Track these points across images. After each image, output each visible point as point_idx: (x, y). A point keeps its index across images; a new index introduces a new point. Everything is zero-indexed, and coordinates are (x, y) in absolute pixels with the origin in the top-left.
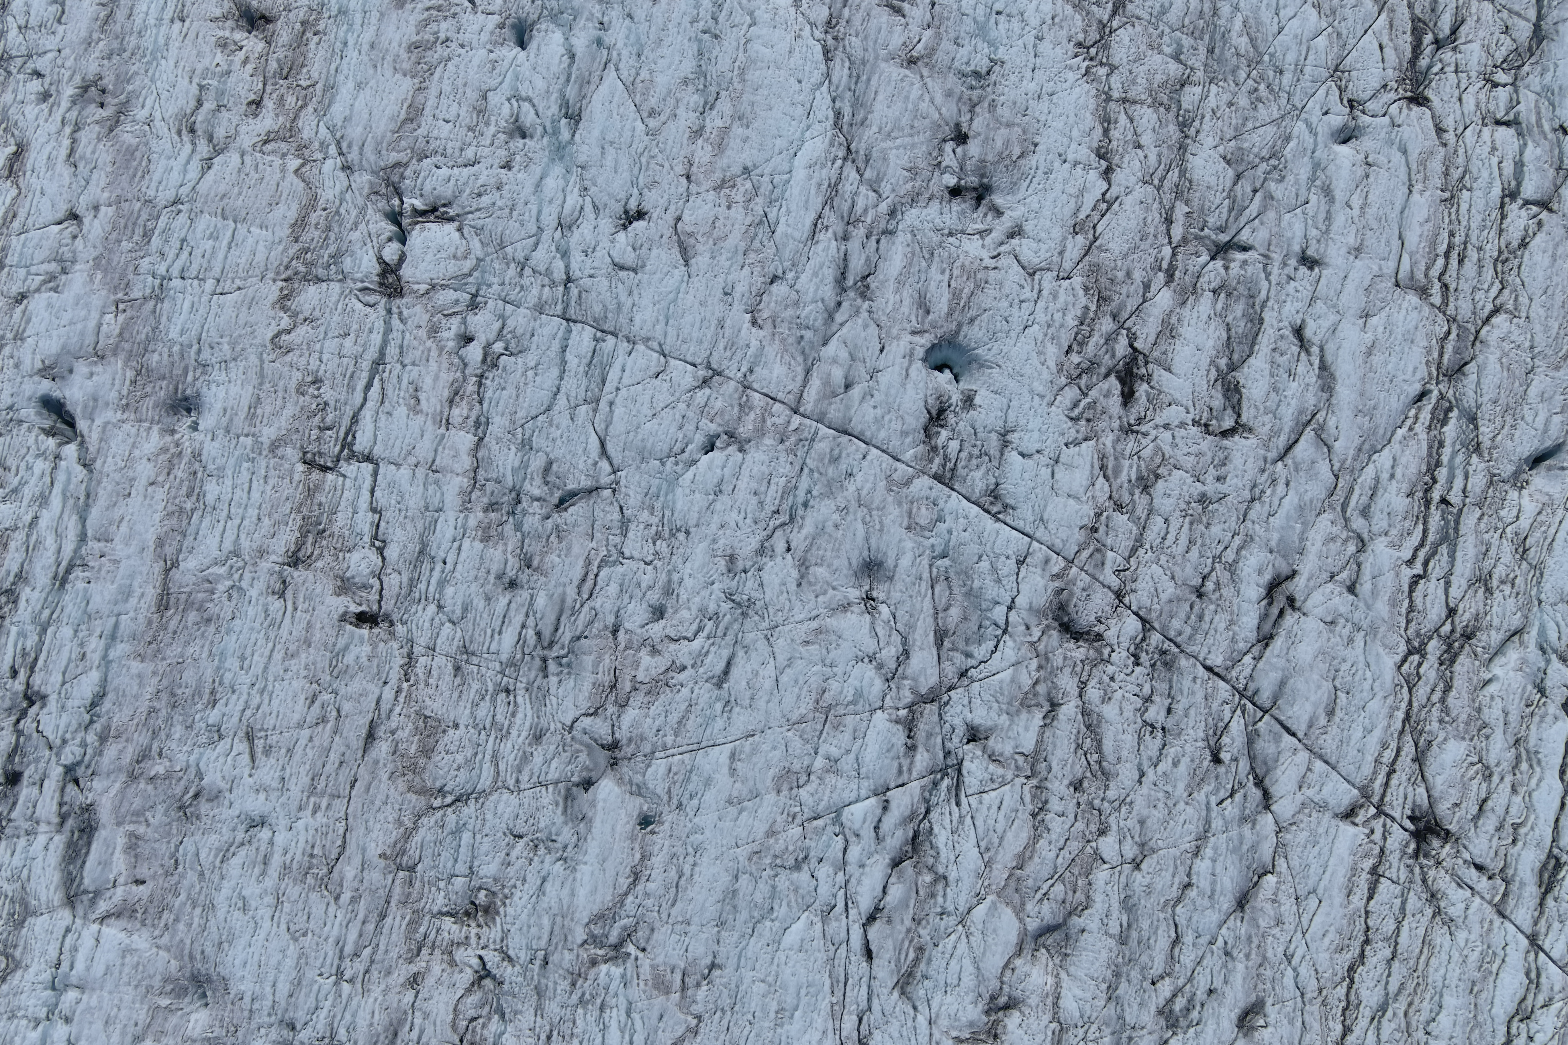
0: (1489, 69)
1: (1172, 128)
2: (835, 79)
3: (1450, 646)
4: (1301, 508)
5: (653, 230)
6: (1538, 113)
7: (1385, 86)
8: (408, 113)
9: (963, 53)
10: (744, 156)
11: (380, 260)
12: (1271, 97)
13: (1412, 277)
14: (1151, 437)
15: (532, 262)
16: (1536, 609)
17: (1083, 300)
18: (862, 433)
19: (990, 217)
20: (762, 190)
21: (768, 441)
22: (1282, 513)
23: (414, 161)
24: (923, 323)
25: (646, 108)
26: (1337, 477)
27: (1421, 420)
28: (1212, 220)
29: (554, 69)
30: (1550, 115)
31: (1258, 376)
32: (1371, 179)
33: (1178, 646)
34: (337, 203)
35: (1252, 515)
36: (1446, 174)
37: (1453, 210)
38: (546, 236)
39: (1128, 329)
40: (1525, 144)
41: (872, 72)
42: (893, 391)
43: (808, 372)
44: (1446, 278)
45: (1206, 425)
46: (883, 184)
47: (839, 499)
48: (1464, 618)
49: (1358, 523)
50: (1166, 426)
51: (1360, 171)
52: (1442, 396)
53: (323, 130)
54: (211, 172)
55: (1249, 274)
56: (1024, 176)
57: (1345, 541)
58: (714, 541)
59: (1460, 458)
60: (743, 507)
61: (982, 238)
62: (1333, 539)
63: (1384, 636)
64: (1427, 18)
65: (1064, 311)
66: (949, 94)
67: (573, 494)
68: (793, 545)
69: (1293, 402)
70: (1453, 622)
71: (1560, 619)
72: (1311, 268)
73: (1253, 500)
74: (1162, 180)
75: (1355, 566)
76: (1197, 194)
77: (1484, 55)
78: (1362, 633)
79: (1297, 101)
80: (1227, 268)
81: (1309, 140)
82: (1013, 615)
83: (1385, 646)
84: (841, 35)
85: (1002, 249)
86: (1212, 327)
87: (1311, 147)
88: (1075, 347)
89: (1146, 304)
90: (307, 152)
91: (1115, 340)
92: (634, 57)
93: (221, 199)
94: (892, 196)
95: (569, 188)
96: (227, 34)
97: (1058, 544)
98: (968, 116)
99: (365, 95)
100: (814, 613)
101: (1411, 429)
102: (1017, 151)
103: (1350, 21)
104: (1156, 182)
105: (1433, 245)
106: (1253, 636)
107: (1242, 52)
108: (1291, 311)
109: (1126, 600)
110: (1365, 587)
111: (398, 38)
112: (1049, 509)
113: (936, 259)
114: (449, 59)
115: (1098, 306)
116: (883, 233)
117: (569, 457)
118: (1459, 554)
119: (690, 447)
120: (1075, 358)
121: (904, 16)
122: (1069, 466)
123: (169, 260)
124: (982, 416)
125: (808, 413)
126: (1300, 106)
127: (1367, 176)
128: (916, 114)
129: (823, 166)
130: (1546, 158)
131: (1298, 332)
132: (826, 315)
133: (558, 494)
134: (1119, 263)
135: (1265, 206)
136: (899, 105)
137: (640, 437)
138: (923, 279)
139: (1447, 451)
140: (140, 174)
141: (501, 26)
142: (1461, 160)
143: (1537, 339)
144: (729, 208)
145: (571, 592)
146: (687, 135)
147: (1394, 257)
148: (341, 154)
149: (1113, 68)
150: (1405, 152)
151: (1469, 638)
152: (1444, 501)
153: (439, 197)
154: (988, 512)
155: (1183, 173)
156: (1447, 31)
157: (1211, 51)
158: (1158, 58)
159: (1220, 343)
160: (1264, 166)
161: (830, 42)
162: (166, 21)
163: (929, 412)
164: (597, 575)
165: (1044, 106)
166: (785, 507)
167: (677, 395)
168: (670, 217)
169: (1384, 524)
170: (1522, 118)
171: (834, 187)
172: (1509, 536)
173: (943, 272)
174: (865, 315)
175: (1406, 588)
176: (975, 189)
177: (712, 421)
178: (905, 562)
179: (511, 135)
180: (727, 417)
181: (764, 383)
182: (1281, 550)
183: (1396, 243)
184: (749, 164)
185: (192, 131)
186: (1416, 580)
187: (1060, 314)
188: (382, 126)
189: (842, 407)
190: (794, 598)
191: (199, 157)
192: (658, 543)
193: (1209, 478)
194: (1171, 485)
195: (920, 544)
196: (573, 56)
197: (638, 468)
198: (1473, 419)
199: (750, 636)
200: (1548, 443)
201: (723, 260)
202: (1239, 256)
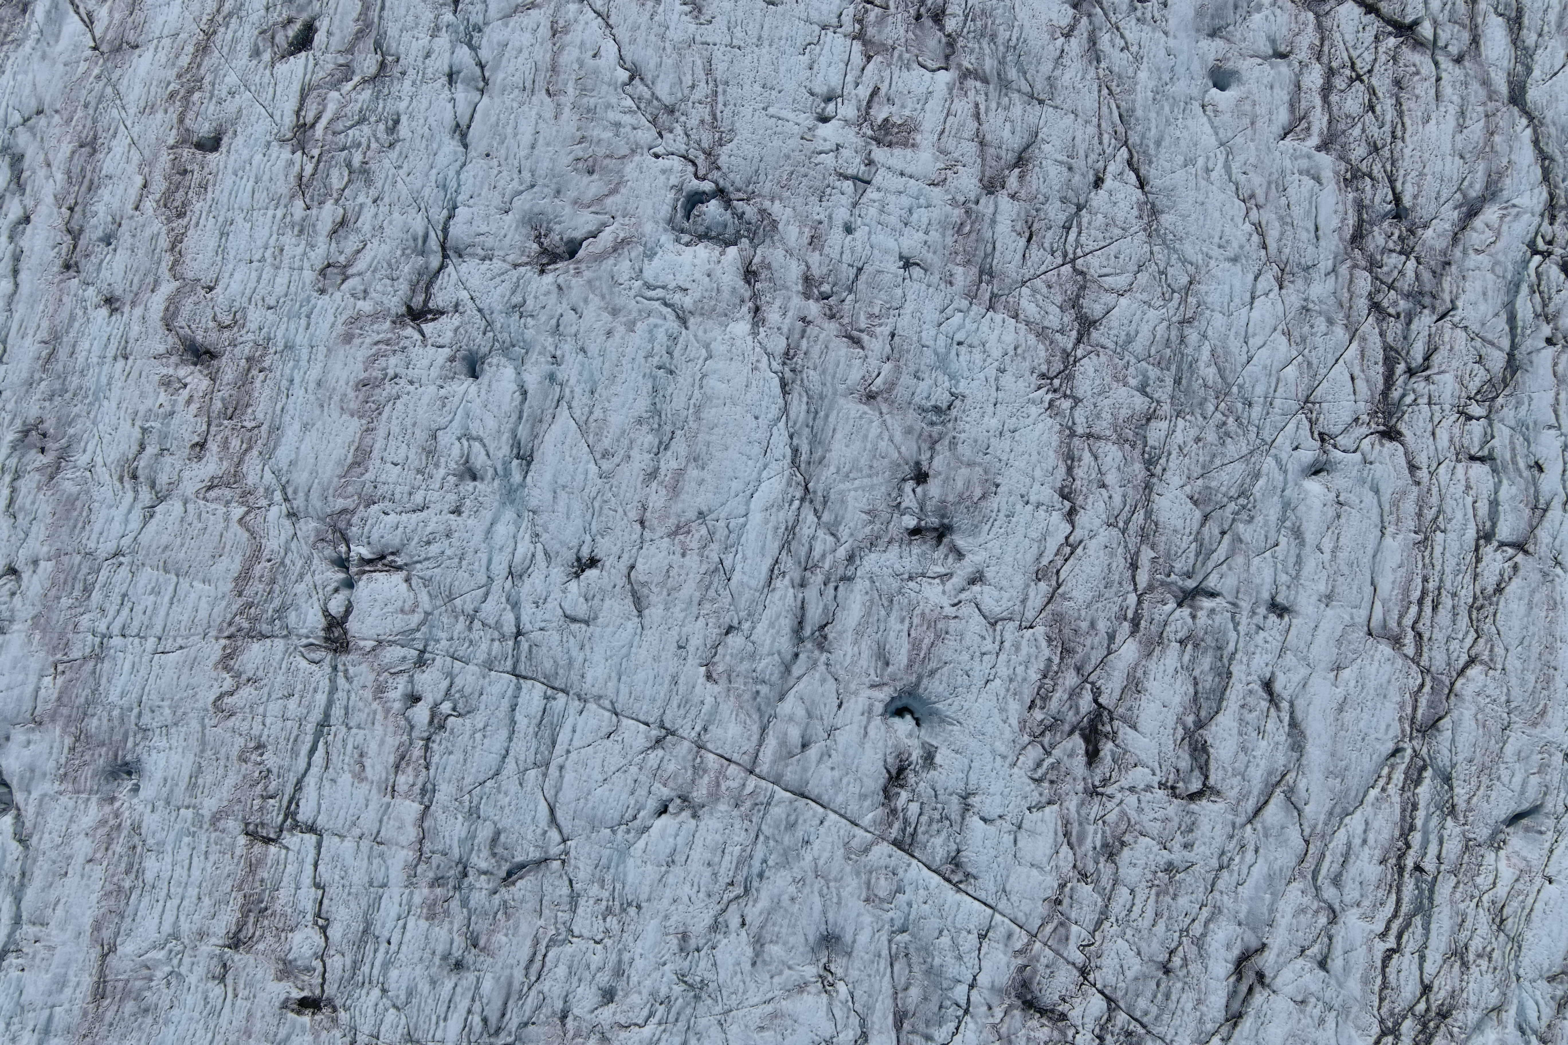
0: (1463, 401)
1: (1138, 467)
2: (792, 415)
3: (1425, 1026)
4: (1270, 878)
5: (606, 580)
6: (1513, 449)
7: (1357, 420)
8: (355, 456)
9: (923, 387)
10: (699, 500)
11: (326, 613)
12: (1240, 432)
13: (1384, 626)
14: (1116, 801)
15: (482, 615)
16: (1514, 985)
17: (1046, 652)
18: (819, 796)
19: (950, 560)
20: (717, 536)
21: (722, 807)
22: (1250, 883)
23: (361, 508)
24: (882, 676)
25: (599, 449)
26: (1307, 842)
27: (1394, 781)
28: (1178, 566)
29: (506, 408)
30: (1525, 451)
31: (1226, 735)
32: (1343, 520)
33: (1144, 1026)
34: (282, 553)
35: (1221, 884)
36: (1420, 515)
37: (1427, 553)
38: (496, 587)
39: (1093, 684)
40: (1500, 482)
41: (830, 408)
42: (851, 752)
43: (764, 730)
44: (1420, 626)
45: (1173, 788)
46: (841, 528)
47: (795, 870)
48: (1439, 996)
49: (1330, 893)
50: (1132, 789)
51: (1331, 512)
52: (1416, 754)
53: (268, 475)
54: (154, 521)
55: (1217, 624)
56: (985, 519)
57: (1317, 912)
58: (666, 917)
59: (1434, 822)
60: (696, 880)
61: (943, 583)
62: (1303, 910)
63: (1357, 1017)
64: (1399, 346)
65: (1027, 664)
66: (909, 431)
67: (522, 866)
68: (748, 920)
69: (1263, 763)
70: (1428, 1000)
71: (1539, 998)
72: (1281, 616)
73: (1221, 868)
74: (1127, 522)
75: (1326, 940)
76: (1164, 538)
77: (1457, 386)
78: (1334, 1013)
79: (1266, 435)
80: (1194, 617)
81: (1279, 478)
82: (974, 993)
83: (1358, 1028)
84: (799, 368)
85: (963, 596)
86: (1179, 682)
87: (1281, 485)
88: (1038, 702)
89: (1110, 657)
90: (251, 499)
91: (1080, 694)
92: (587, 394)
93: (163, 551)
94: (851, 541)
95: (520, 535)
96: (171, 371)
97: (1021, 918)
98: (928, 455)
99: (312, 437)
100: (769, 995)
101: (1383, 790)
102: (978, 493)
103: (1321, 350)
104: (1121, 524)
105: (1406, 591)
106: (1221, 1016)
107: (1210, 383)
108: (1260, 664)
109: (1091, 977)
110: (1336, 963)
111: (345, 376)
112: (1012, 879)
113: (896, 607)
114: (398, 397)
115: (1062, 659)
116: (841, 579)
117: (517, 827)
118: (1433, 926)
119: (642, 813)
120: (1038, 715)
121: (863, 348)
122: (1032, 833)
123: (110, 617)
124: (943, 777)
125: (764, 774)
126: (1269, 441)
127: (1339, 517)
128: (875, 454)
129: (780, 508)
130: (1521, 497)
131: (1268, 685)
132: (782, 669)
133: (505, 867)
134: (1083, 613)
135: (1233, 550)
136: (857, 445)
137: (590, 805)
138: (882, 629)
139: (1421, 814)
140: (80, 525)
141: (452, 359)
142: (1434, 500)
143: (1513, 693)
144: (683, 555)
145: (518, 974)
146: (641, 479)
147: (1366, 605)
148: (286, 500)
149: (1077, 401)
150: (1377, 492)
151: (1445, 1017)
152: (1418, 868)
153: (386, 545)
154: (949, 881)
155: (1149, 514)
156: (1420, 360)
157: (1178, 382)
158: (1123, 391)
159: (1187, 699)
160: (1232, 507)
161: (788, 375)
162: (109, 360)
163: (888, 772)
164: (545, 956)
165: (1006, 444)
166: (740, 878)
167: (629, 757)
168: (623, 566)
169: (1356, 895)
170: (1497, 453)
171: (791, 530)
172: (1486, 905)
173: (902, 621)
174: (822, 668)
175: (1379, 964)
176: (935, 529)
177: (665, 785)
178: (863, 938)
179: (461, 477)
180: (680, 781)
181: (719, 744)
182: (1250, 922)
183: (1368, 590)
184: (705, 509)
185: (134, 477)
186: (1389, 954)
187: (1022, 668)
188: (329, 471)
189: (798, 769)
190: (748, 979)
191: (140, 505)
192: (609, 919)
193: (1176, 846)
194: (1137, 854)
195: (878, 918)
196: (524, 393)
197: (588, 837)
198: (1447, 779)
199: (703, 1022)
200: (1525, 806)
201: (678, 613)
202: (1207, 603)
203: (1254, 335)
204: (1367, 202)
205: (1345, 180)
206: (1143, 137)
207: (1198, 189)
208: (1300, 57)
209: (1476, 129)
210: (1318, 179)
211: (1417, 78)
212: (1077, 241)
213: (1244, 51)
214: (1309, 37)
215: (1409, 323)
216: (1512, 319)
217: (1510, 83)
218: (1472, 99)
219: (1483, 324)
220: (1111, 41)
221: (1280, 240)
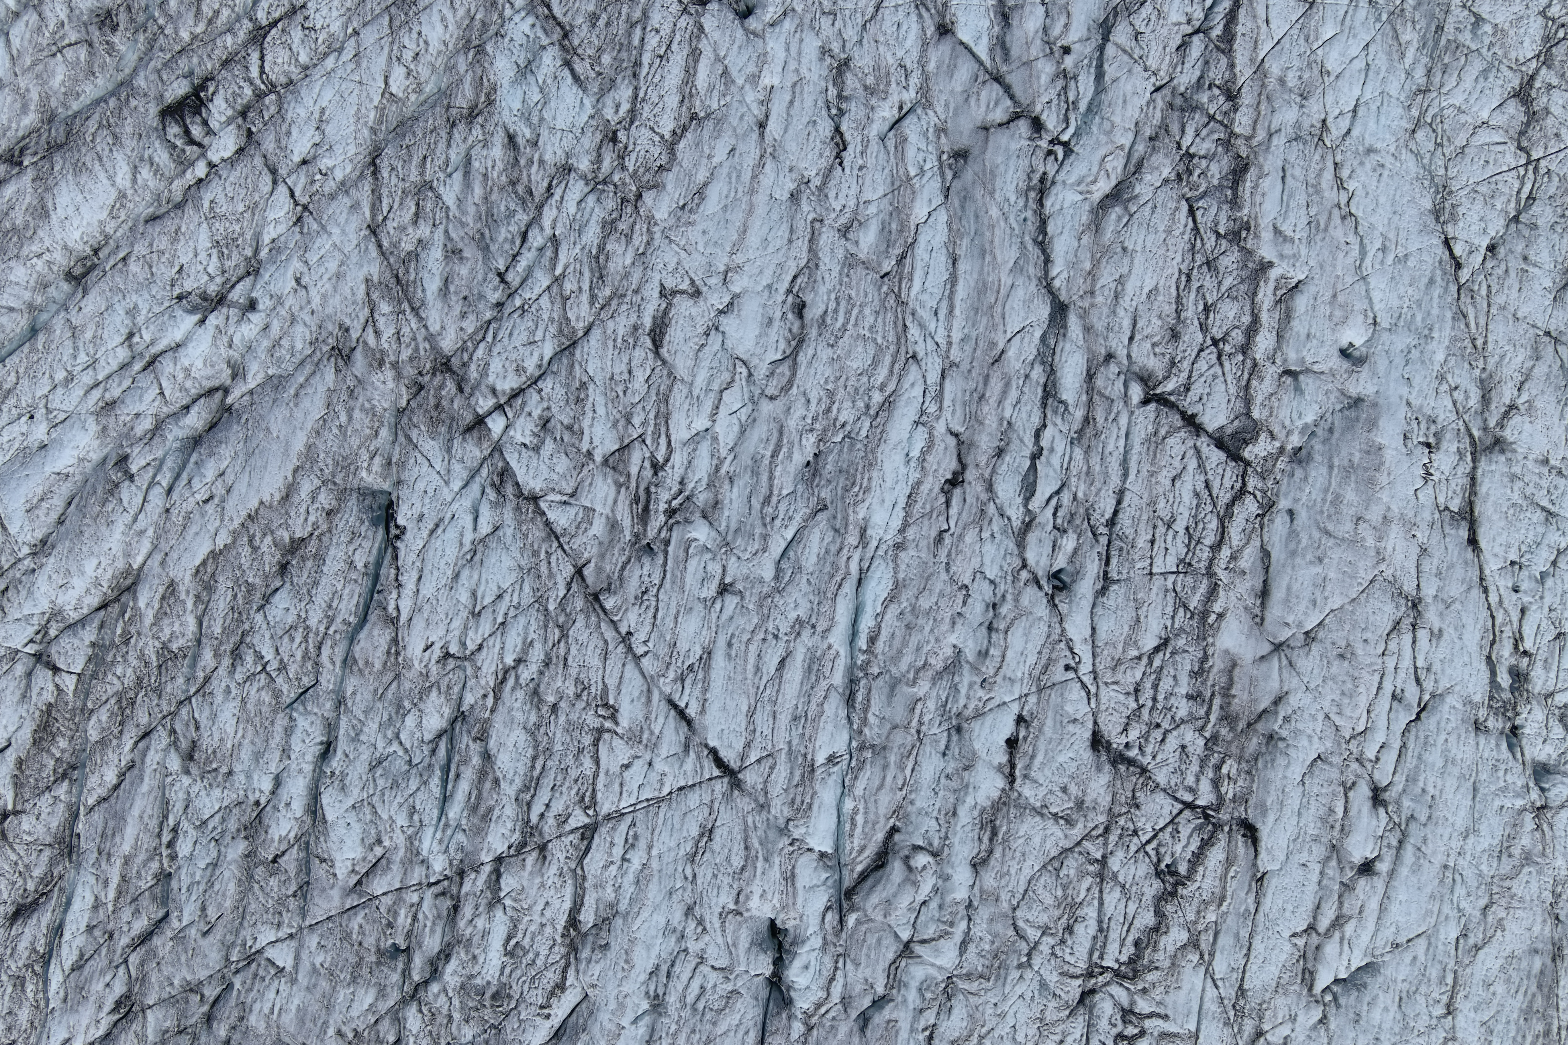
203: (1360, 71)
204: (1225, 207)
205: (1248, 230)
206: (1446, 289)
207: (1398, 229)
208: (1274, 368)
209: (1107, 278)
210: (1277, 231)
211: (1155, 339)
212: (1523, 184)
213: (1331, 379)
214: (1261, 389)
215: (1201, 77)
216: (1100, 76)
217: (1065, 327)
218: (1105, 311)
219: (1129, 71)
220: (1467, 397)
221: (1321, 170)
